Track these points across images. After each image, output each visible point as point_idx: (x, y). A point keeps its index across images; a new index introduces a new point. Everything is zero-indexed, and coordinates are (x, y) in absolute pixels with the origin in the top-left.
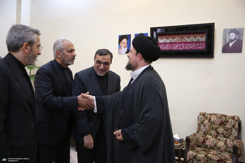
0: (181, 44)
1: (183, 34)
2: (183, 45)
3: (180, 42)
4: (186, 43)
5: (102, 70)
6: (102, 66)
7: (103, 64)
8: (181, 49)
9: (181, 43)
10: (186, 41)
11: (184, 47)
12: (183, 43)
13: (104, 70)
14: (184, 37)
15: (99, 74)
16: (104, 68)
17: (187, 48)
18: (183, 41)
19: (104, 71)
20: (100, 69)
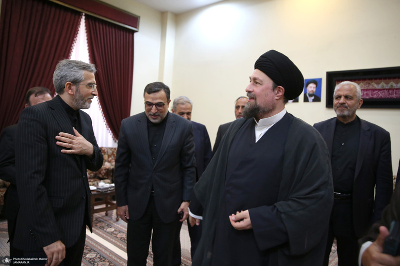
0: (367, 92)
1: (371, 79)
2: (370, 93)
3: (366, 88)
4: (374, 90)
5: (154, 115)
6: (154, 109)
7: (154, 106)
8: (367, 97)
9: (367, 90)
10: (374, 88)
11: (372, 95)
12: (369, 90)
13: (157, 114)
14: (372, 82)
15: (152, 121)
16: (157, 111)
17: (375, 96)
18: (371, 87)
19: (157, 116)
20: (152, 114)
